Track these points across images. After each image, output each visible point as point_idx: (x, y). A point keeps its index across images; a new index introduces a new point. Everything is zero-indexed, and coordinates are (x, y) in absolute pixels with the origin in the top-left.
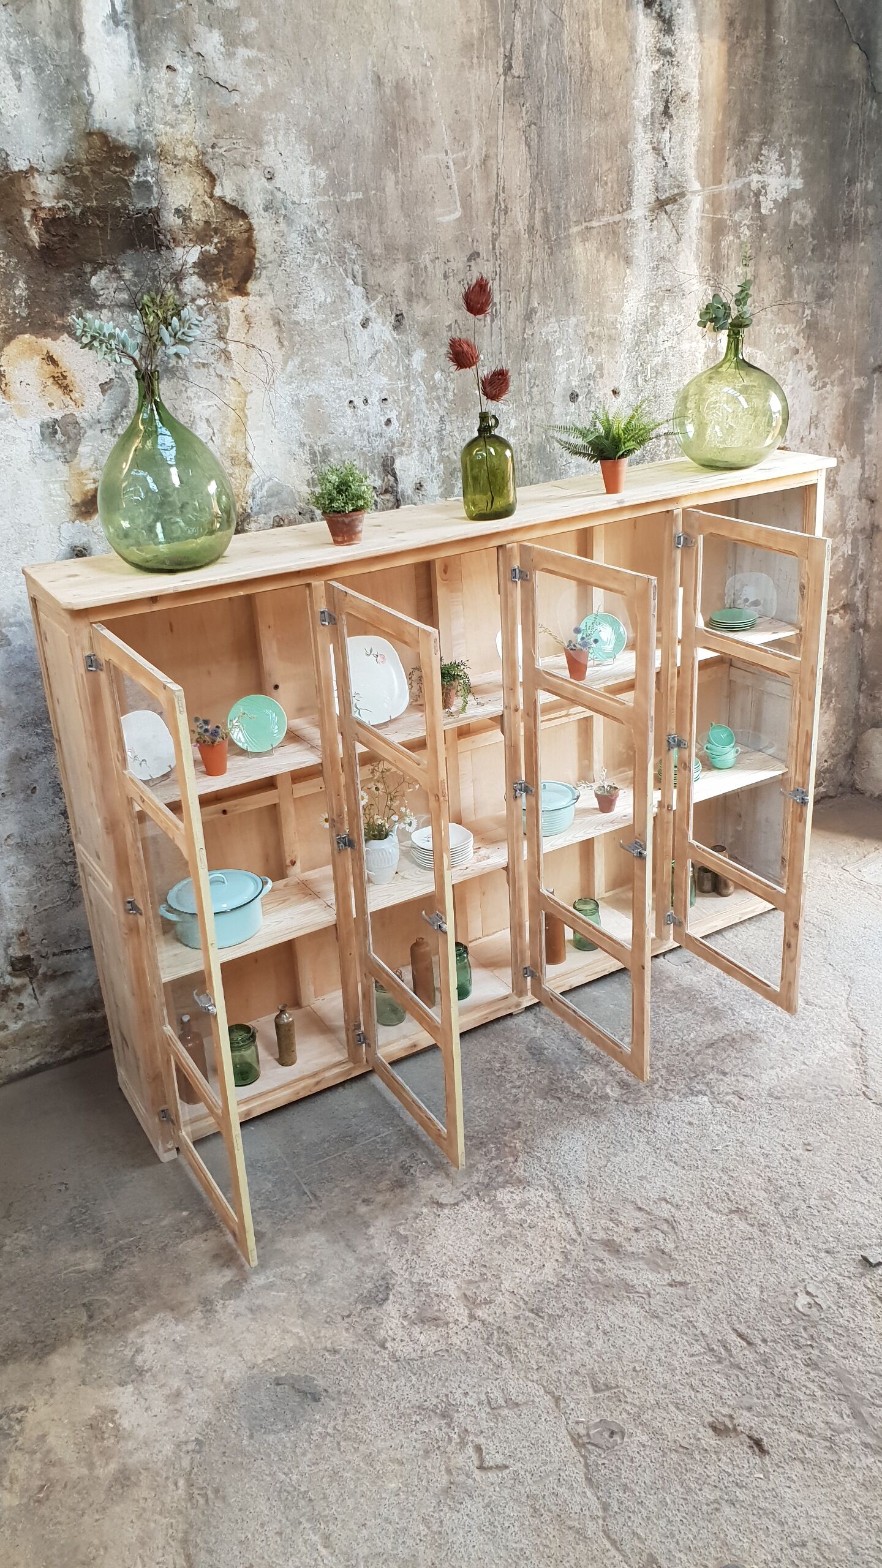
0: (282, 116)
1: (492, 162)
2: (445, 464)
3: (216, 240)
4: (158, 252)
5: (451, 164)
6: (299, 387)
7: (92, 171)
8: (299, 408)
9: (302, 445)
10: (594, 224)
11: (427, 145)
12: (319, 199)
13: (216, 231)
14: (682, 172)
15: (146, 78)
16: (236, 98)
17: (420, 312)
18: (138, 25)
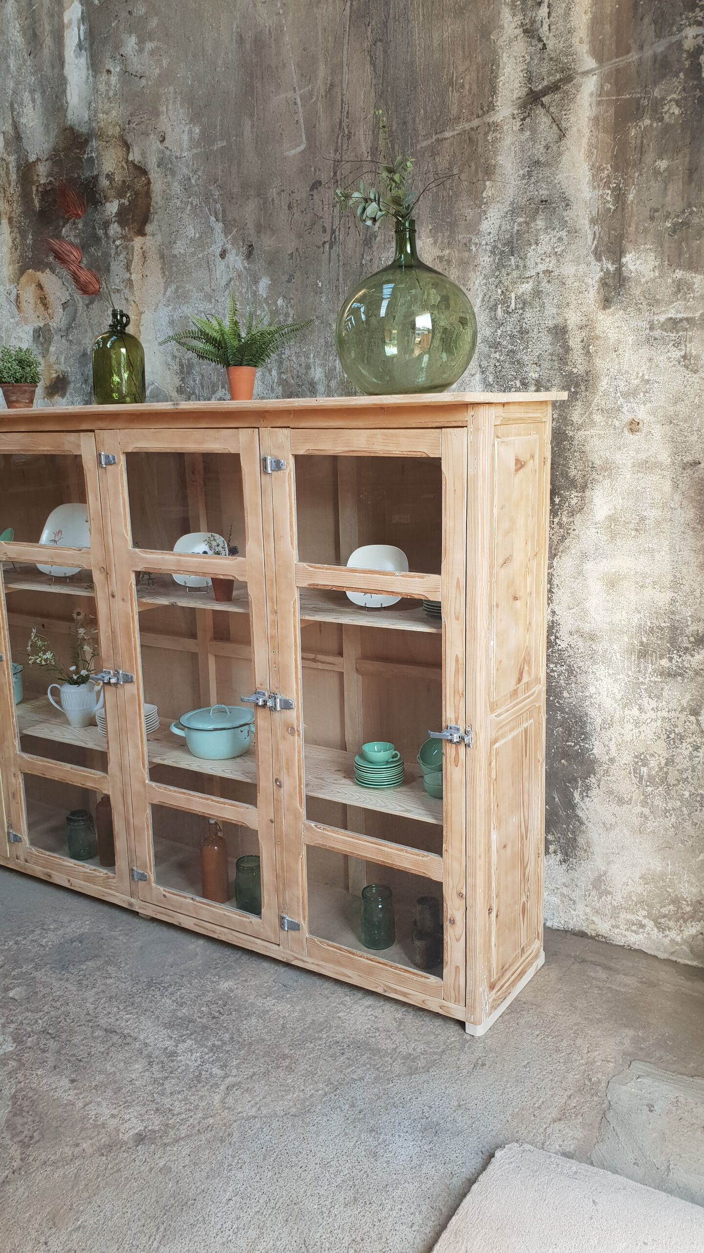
0: (171, 89)
1: (337, 90)
2: (283, 387)
3: (129, 195)
4: (96, 207)
5: (298, 100)
6: (174, 309)
7: (65, 155)
8: (173, 327)
9: (174, 357)
10: (447, 134)
11: (278, 86)
12: (195, 151)
13: (129, 187)
14: (568, 50)
15: (95, 83)
16: (144, 81)
17: (267, 243)
18: (91, 45)
